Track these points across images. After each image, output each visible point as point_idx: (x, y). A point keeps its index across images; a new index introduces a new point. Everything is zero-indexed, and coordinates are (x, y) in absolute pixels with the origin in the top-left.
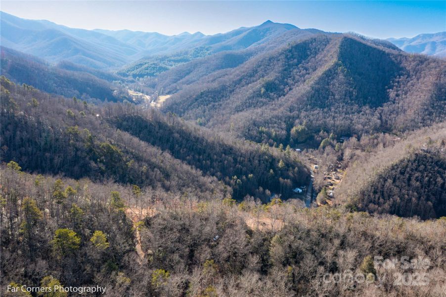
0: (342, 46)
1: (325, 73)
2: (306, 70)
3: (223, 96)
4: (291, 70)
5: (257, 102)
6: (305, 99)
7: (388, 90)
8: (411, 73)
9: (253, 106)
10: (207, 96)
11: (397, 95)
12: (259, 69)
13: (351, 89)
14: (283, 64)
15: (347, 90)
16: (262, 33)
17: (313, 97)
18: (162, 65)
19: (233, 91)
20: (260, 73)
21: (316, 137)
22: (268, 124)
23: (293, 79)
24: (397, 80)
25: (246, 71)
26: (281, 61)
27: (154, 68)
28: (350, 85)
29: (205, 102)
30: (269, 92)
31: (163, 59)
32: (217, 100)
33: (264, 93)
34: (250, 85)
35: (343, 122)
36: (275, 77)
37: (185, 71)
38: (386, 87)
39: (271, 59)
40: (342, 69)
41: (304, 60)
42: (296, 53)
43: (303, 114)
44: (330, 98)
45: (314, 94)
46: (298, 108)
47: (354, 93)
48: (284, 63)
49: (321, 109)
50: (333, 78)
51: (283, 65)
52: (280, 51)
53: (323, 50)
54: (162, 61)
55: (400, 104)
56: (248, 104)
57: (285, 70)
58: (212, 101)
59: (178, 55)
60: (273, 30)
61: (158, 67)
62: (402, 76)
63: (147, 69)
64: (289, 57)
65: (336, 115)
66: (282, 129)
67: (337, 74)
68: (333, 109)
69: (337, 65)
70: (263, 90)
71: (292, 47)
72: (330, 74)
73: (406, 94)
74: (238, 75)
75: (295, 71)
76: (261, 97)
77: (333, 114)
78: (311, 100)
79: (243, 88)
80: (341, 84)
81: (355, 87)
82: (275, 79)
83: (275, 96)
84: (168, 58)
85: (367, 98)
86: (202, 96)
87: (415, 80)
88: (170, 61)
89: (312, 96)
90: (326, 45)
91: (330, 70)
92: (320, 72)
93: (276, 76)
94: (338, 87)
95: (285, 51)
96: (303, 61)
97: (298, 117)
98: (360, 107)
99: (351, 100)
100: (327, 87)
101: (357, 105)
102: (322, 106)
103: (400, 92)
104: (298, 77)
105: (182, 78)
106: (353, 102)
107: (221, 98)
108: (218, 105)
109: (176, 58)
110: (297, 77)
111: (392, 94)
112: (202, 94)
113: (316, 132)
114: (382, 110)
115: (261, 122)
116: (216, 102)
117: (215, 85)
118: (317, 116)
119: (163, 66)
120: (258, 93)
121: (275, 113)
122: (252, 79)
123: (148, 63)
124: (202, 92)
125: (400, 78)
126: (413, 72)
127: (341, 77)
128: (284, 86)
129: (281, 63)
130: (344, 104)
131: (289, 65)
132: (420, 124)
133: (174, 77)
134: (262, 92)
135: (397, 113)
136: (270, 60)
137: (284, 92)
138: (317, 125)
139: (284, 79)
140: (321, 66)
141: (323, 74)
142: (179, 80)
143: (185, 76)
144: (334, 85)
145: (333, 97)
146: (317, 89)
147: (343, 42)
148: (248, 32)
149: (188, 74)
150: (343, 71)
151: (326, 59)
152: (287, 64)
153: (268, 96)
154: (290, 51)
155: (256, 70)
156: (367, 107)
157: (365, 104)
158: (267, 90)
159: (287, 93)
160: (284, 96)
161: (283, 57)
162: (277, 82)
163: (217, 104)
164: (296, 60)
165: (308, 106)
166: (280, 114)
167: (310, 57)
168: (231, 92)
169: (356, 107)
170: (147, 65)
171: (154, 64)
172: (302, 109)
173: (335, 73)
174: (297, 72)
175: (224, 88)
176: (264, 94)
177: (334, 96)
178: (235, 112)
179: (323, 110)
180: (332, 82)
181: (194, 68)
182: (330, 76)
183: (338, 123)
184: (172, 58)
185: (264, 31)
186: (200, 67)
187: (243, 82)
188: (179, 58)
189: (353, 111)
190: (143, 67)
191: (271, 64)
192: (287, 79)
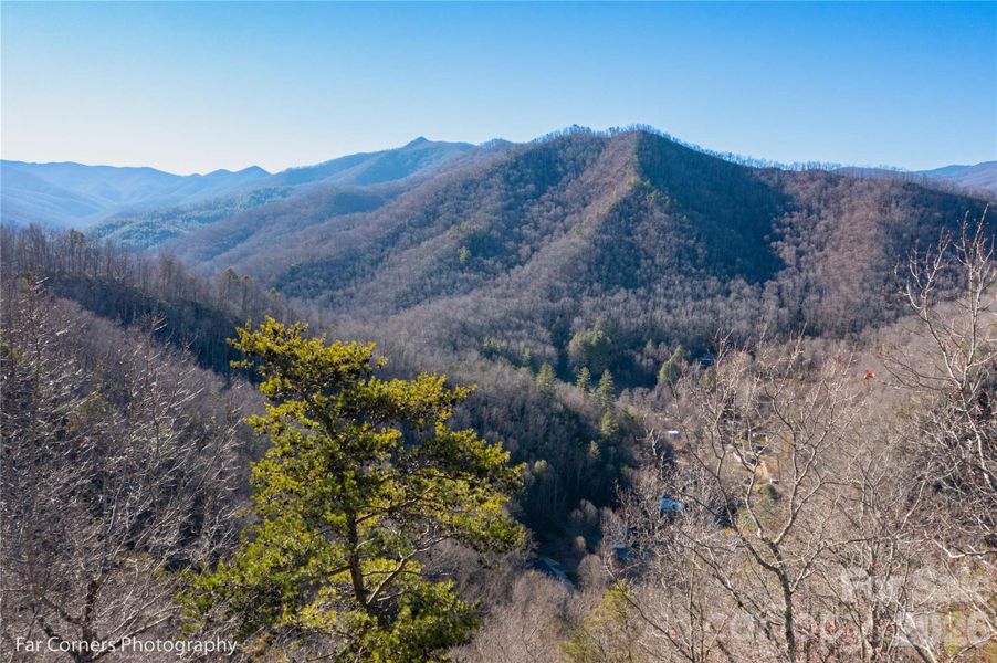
0: (640, 150)
1: (613, 210)
2: (563, 207)
3: (354, 274)
4: (525, 206)
5: (455, 283)
6: (583, 267)
7: (773, 244)
8: (815, 205)
9: (443, 292)
10: (310, 275)
11: (800, 254)
12: (441, 209)
13: (692, 242)
14: (501, 195)
15: (680, 244)
16: (410, 161)
17: (602, 263)
18: (166, 226)
19: (381, 260)
20: (445, 217)
21: (638, 357)
22: (502, 331)
23: (536, 227)
24: (787, 220)
25: (406, 216)
26: (496, 187)
27: (147, 234)
28: (683, 232)
29: (304, 290)
30: (480, 258)
31: (171, 216)
32: (339, 283)
33: (468, 261)
34: (424, 244)
35: (695, 317)
36: (489, 224)
37: (233, 233)
38: (766, 237)
39: (469, 185)
40: (657, 198)
41: (552, 185)
42: (530, 171)
43: (587, 303)
44: (644, 265)
45: (602, 256)
46: (569, 289)
47: (700, 251)
48: (503, 192)
49: (631, 291)
50: (639, 220)
51: (502, 198)
52: (489, 167)
53: (593, 160)
54: (168, 219)
55: (819, 271)
56: (429, 288)
57: (509, 208)
58: (324, 288)
59: (208, 207)
60: (435, 155)
61: (158, 230)
62: (796, 213)
63: (129, 237)
64: (512, 178)
65: (673, 302)
66: (543, 342)
67: (646, 209)
68: (659, 289)
69: (639, 190)
70: (464, 253)
71: (516, 158)
72: (627, 212)
73: (820, 247)
74: (386, 225)
75: (536, 208)
76: (462, 269)
77: (664, 301)
78: (599, 271)
79: (408, 251)
80: (663, 230)
81: (699, 236)
82: (491, 228)
83: (499, 265)
84: (183, 212)
85: (732, 262)
86: (296, 276)
87: (831, 220)
88: (189, 220)
89: (600, 261)
90: (599, 152)
91: (625, 202)
92: (601, 208)
93: (490, 221)
94: (658, 238)
95: (501, 166)
96: (551, 188)
97: (577, 312)
98: (724, 282)
99: (698, 268)
100: (629, 239)
101: (715, 278)
102: (630, 283)
103: (804, 246)
104: (546, 221)
105: (226, 248)
106: (702, 270)
107: (349, 280)
108: (345, 295)
109: (203, 213)
110: (544, 223)
111: (787, 252)
112: (294, 271)
113: (633, 347)
114: (780, 288)
115: (482, 327)
116: (338, 288)
117: (328, 250)
118: (625, 308)
119: (172, 229)
120: (451, 260)
121: (512, 304)
122: (427, 231)
123: (131, 222)
124: (293, 269)
125: (792, 217)
126: (820, 203)
127: (658, 214)
128: (517, 242)
129: (497, 193)
130: (683, 277)
131: (516, 197)
132: (887, 313)
133: (203, 248)
134: (462, 257)
135: (820, 291)
136: (465, 186)
137: (519, 256)
138: (633, 328)
139: (511, 227)
140: (599, 195)
141: (611, 211)
142: (220, 254)
143: (235, 243)
144: (645, 234)
145: (649, 261)
146: (605, 243)
147: (641, 142)
148: (378, 157)
149: (242, 239)
150: (660, 203)
151: (608, 179)
152: (510, 193)
153: (480, 268)
154: (515, 166)
155: (435, 211)
156: (742, 281)
157: (732, 276)
158: (474, 253)
159: (529, 257)
160: (522, 264)
161: (497, 179)
162: (494, 233)
163: (340, 292)
164: (531, 186)
165: (595, 284)
166: (526, 307)
167: (565, 179)
168: (374, 263)
169: (713, 283)
170: (127, 228)
171: (147, 224)
172: (581, 291)
173: (640, 208)
174: (541, 212)
175: (354, 256)
176: (467, 264)
177: (653, 258)
178: (397, 308)
179: (634, 292)
180: (639, 228)
181: (259, 226)
182: (629, 215)
183: (683, 320)
184: (196, 214)
185: (415, 156)
186: (272, 224)
187: (405, 238)
188: (213, 213)
189: (709, 291)
190: (118, 232)
191: (472, 196)
192: (520, 227)
